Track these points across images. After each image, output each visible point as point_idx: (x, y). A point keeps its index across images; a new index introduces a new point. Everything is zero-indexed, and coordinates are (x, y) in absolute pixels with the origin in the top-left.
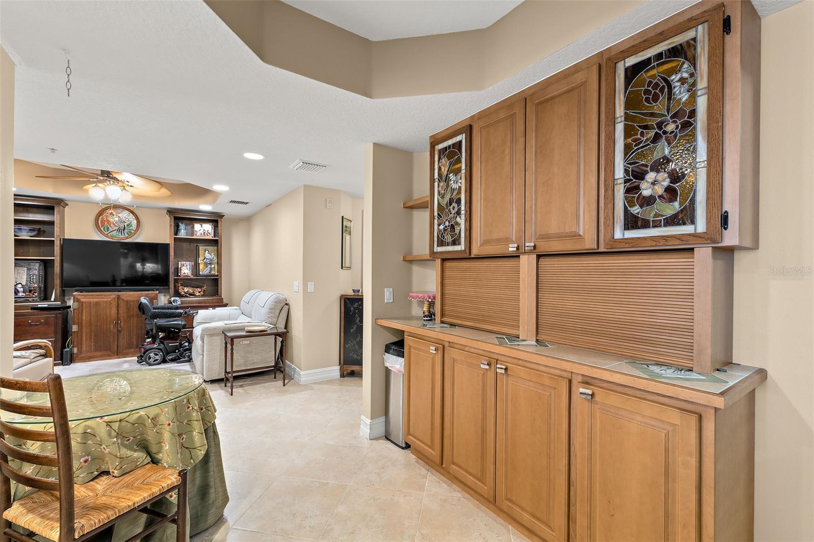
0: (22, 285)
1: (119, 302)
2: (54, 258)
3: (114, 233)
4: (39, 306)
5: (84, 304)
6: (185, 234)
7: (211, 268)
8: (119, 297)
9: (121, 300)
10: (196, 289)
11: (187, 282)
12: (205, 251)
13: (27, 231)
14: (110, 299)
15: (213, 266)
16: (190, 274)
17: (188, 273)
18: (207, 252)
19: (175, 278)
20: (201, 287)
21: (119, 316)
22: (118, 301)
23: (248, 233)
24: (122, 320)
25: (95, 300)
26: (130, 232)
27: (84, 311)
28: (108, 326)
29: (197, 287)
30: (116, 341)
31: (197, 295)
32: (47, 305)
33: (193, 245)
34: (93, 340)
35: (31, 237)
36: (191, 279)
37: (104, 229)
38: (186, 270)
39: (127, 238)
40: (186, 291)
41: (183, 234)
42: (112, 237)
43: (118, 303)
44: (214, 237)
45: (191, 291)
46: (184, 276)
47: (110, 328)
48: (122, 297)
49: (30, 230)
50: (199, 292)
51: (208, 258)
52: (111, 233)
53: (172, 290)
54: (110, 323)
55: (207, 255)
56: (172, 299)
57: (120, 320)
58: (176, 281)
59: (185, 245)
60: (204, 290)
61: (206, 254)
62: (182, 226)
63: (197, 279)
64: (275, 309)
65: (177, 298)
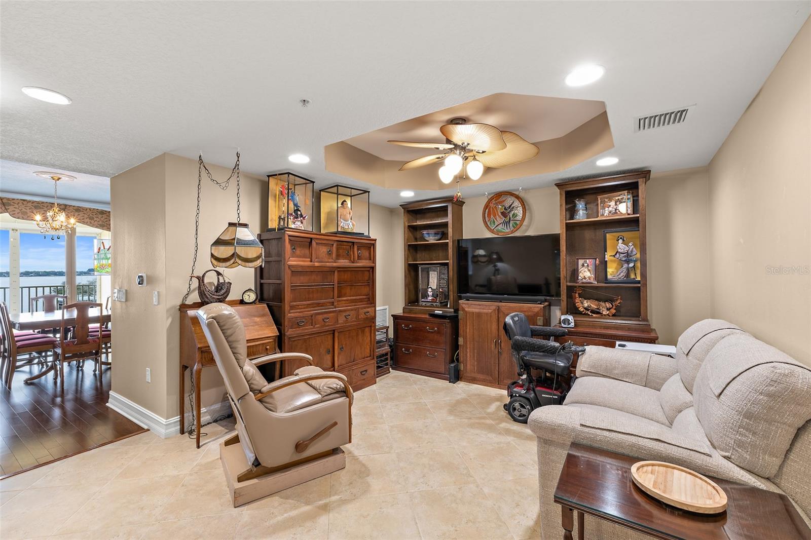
0: (432, 289)
1: (500, 316)
2: (448, 261)
3: (500, 228)
4: (436, 312)
5: (468, 315)
6: (585, 217)
7: (628, 269)
8: (499, 309)
9: (501, 313)
10: (603, 304)
11: (587, 292)
12: (618, 240)
13: (433, 235)
14: (490, 311)
15: (631, 265)
16: (592, 280)
17: (589, 278)
18: (620, 241)
19: (569, 284)
20: (611, 301)
21: (500, 334)
22: (498, 314)
23: (708, 196)
24: (502, 339)
25: (477, 310)
26: (516, 224)
27: (468, 323)
28: (489, 344)
29: (605, 301)
30: (497, 365)
31: (604, 313)
32: (441, 312)
33: (600, 233)
34: (475, 359)
35: (437, 240)
36: (596, 288)
37: (490, 223)
38: (586, 273)
39: (512, 232)
40: (586, 305)
41: (581, 215)
42: (498, 232)
43: (498, 316)
44: (634, 214)
45: (594, 306)
46: (583, 283)
47: (491, 347)
48: (502, 309)
49: (435, 233)
50: (608, 309)
51: (622, 251)
52: (497, 228)
53: (564, 304)
54: (491, 342)
55: (621, 247)
56: (563, 317)
57: (501, 339)
58: (570, 290)
59: (588, 234)
60: (617, 306)
61: (620, 244)
62: (580, 205)
63: (606, 287)
64: (770, 422)
65: (570, 318)
